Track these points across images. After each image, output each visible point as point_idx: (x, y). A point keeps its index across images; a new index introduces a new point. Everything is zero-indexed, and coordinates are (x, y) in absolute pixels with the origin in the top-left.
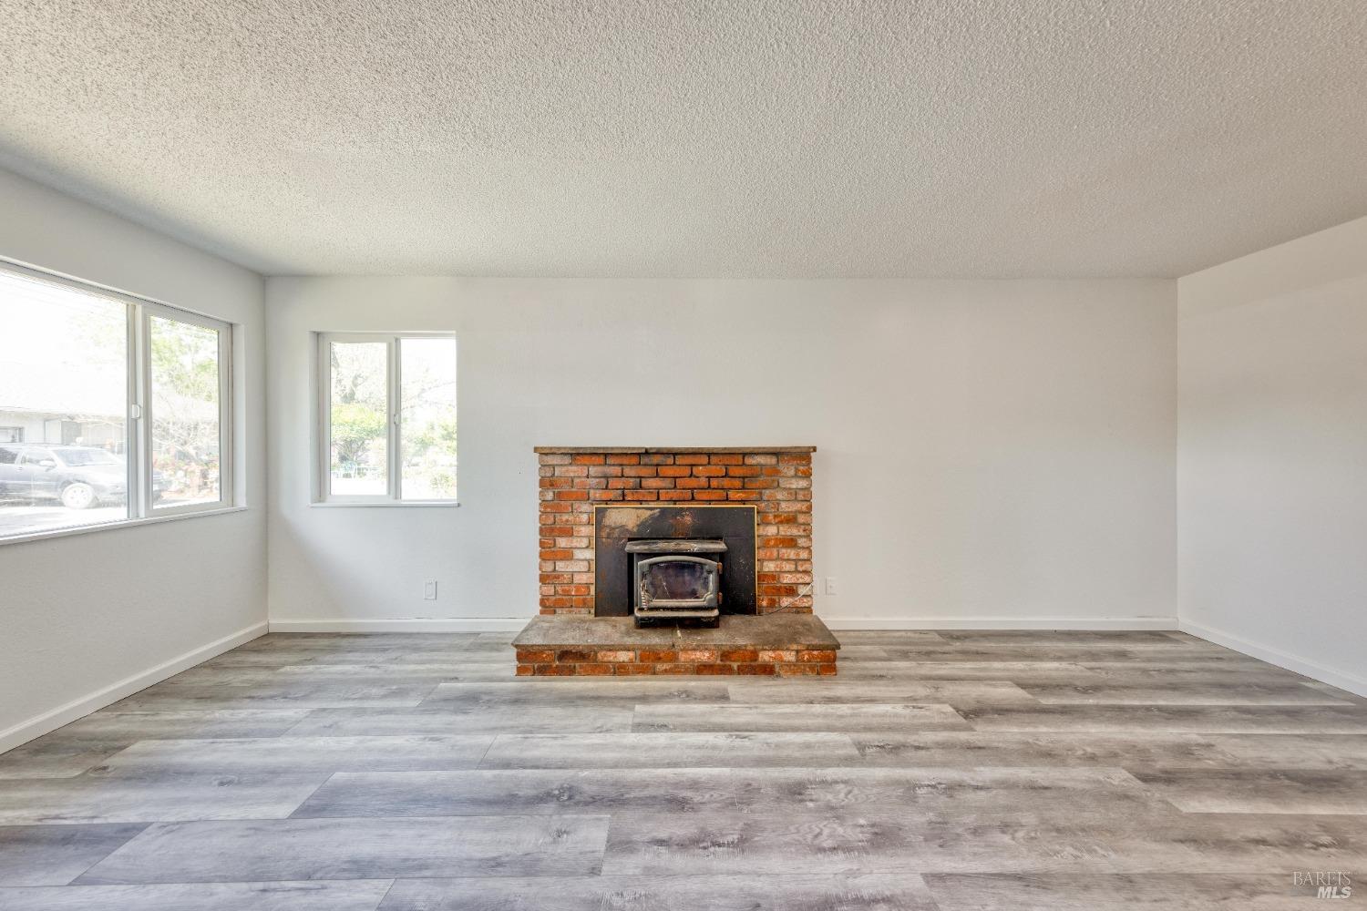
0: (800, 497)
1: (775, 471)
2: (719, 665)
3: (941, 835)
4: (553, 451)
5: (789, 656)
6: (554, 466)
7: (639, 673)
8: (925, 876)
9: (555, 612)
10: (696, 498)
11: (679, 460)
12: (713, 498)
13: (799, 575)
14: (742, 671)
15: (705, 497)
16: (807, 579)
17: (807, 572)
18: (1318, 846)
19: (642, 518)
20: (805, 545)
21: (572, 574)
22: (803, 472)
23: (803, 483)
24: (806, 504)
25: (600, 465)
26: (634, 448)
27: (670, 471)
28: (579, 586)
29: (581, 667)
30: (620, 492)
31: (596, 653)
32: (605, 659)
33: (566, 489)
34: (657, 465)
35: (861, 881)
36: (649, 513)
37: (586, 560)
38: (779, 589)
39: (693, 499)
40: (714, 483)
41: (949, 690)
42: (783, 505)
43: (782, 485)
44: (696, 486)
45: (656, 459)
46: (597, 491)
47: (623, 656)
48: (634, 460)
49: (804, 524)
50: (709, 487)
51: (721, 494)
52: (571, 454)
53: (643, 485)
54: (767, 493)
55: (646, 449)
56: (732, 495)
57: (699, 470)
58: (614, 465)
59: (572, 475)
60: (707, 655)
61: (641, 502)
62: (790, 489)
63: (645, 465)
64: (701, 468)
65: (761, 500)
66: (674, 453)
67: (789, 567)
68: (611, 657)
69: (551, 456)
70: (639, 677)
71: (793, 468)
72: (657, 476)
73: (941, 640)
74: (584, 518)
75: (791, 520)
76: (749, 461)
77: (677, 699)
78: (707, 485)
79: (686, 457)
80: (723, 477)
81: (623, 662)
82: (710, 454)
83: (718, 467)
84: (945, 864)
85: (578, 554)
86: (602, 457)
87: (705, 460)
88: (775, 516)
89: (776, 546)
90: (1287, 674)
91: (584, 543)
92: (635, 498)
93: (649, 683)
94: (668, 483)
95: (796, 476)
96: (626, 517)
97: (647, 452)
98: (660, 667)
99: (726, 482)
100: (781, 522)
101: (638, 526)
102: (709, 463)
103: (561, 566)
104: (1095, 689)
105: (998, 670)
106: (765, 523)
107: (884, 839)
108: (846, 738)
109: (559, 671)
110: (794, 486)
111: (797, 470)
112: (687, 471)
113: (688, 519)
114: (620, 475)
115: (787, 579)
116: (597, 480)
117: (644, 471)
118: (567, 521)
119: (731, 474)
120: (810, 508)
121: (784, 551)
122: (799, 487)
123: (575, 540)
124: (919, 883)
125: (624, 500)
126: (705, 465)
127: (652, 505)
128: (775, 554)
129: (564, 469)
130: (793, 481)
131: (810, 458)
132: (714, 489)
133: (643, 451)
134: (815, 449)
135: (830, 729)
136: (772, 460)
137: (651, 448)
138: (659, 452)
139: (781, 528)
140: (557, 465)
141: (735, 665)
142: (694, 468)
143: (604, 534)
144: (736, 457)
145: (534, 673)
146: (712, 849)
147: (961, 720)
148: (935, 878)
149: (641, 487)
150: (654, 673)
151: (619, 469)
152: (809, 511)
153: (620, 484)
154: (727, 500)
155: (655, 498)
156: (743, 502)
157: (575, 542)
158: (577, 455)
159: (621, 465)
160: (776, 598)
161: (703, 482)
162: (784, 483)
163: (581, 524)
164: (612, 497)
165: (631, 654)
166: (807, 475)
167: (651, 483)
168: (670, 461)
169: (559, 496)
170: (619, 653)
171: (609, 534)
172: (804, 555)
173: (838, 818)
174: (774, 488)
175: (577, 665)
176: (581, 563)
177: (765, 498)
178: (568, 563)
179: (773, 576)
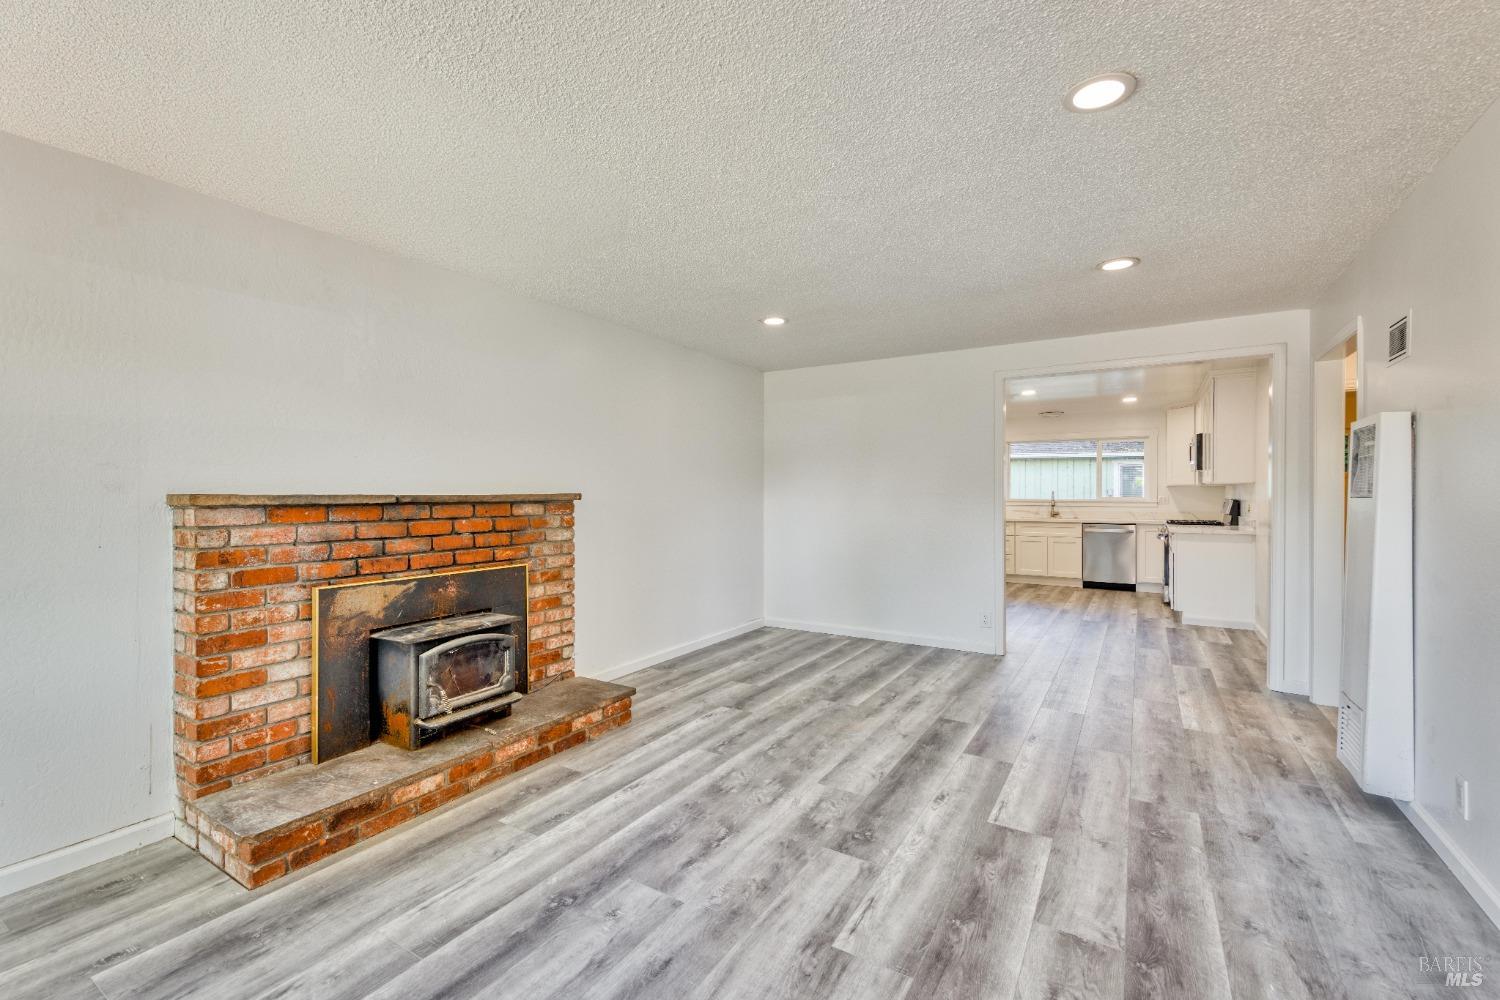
0: (565, 550)
1: (542, 523)
2: (537, 751)
3: (804, 765)
4: (232, 501)
5: (596, 716)
6: (228, 528)
7: (449, 798)
8: (819, 782)
9: (229, 785)
10: (459, 562)
11: (438, 512)
12: (479, 559)
13: (564, 637)
14: (558, 749)
15: (469, 559)
16: (570, 639)
17: (570, 632)
18: (894, 697)
19: (391, 598)
20: (569, 603)
21: (265, 708)
22: (568, 522)
23: (566, 535)
24: (569, 557)
25: (319, 523)
26: (379, 497)
27: (426, 528)
28: (277, 729)
29: (368, 825)
30: (351, 563)
31: (390, 796)
32: (404, 799)
33: (254, 566)
34: (407, 520)
35: (803, 802)
36: (403, 588)
37: (292, 679)
38: (544, 658)
39: (455, 563)
40: (480, 540)
41: (712, 698)
42: (550, 560)
43: (548, 538)
44: (459, 546)
45: (407, 512)
46: (314, 565)
47: (428, 785)
48: (375, 513)
49: (567, 580)
50: (474, 547)
51: (487, 553)
52: (265, 507)
53: (387, 550)
54: (534, 548)
55: (397, 499)
56: (501, 554)
57: (463, 525)
58: (342, 522)
59: (267, 541)
60: (525, 743)
61: (383, 574)
62: (556, 542)
63: (390, 520)
64: (464, 521)
65: (528, 557)
66: (431, 503)
67: (554, 629)
68: (411, 792)
69: (225, 511)
70: (452, 803)
71: (559, 518)
72: (409, 535)
73: (664, 672)
74: (290, 610)
75: (555, 577)
76: (519, 511)
77: (530, 797)
78: (471, 544)
79: (445, 507)
80: (489, 532)
81: (430, 792)
82: (475, 503)
83: (484, 520)
84: (821, 774)
85: (277, 673)
86: (323, 510)
87: (468, 510)
88: (542, 574)
89: (542, 609)
90: (821, 635)
91: (290, 650)
92: (376, 569)
93: (475, 801)
94: (422, 544)
95: (561, 527)
96: (367, 599)
97: (399, 502)
98: (474, 780)
99: (492, 539)
100: (548, 580)
101: (385, 609)
102: (474, 516)
103: (242, 701)
104: (769, 670)
105: (716, 678)
106: (534, 584)
107: (786, 782)
108: (698, 751)
109: (332, 847)
110: (559, 538)
111: (562, 520)
112: (447, 527)
113: (452, 591)
114: (352, 537)
115: (553, 644)
116: (314, 547)
117: (387, 529)
118: (256, 620)
119: (498, 528)
120: (573, 561)
121: (550, 612)
122: (564, 538)
123: (271, 651)
124: (821, 788)
125: (358, 574)
126: (468, 518)
127: (401, 577)
128: (542, 618)
129: (250, 533)
130: (559, 532)
131: (573, 506)
132: (480, 547)
133: (393, 500)
134: (579, 497)
135: (682, 751)
136: (538, 510)
137: (404, 497)
138: (415, 502)
139: (548, 587)
140: (235, 526)
141: (551, 745)
142: (456, 523)
143: (332, 630)
144: (503, 506)
145: (287, 870)
146: (722, 843)
147: (738, 712)
148: (824, 780)
149: (384, 554)
150: (468, 791)
151: (351, 527)
152: (570, 566)
153: (352, 550)
154: (494, 560)
155: (405, 567)
156: (510, 560)
157: (273, 654)
158: (278, 509)
159: (353, 522)
160: (543, 668)
161: (466, 539)
162: (552, 536)
163: (283, 622)
164: (340, 572)
165: (439, 778)
166: (570, 525)
167: (398, 545)
168: (426, 513)
169: (239, 579)
170: (424, 783)
171: (340, 630)
172: (567, 614)
173: (755, 787)
174: (541, 542)
175: (359, 826)
176: (284, 686)
177: (532, 554)
178: (257, 691)
179: (540, 645)
